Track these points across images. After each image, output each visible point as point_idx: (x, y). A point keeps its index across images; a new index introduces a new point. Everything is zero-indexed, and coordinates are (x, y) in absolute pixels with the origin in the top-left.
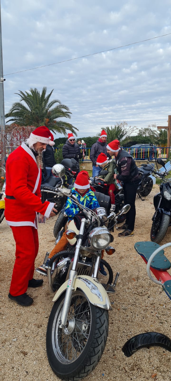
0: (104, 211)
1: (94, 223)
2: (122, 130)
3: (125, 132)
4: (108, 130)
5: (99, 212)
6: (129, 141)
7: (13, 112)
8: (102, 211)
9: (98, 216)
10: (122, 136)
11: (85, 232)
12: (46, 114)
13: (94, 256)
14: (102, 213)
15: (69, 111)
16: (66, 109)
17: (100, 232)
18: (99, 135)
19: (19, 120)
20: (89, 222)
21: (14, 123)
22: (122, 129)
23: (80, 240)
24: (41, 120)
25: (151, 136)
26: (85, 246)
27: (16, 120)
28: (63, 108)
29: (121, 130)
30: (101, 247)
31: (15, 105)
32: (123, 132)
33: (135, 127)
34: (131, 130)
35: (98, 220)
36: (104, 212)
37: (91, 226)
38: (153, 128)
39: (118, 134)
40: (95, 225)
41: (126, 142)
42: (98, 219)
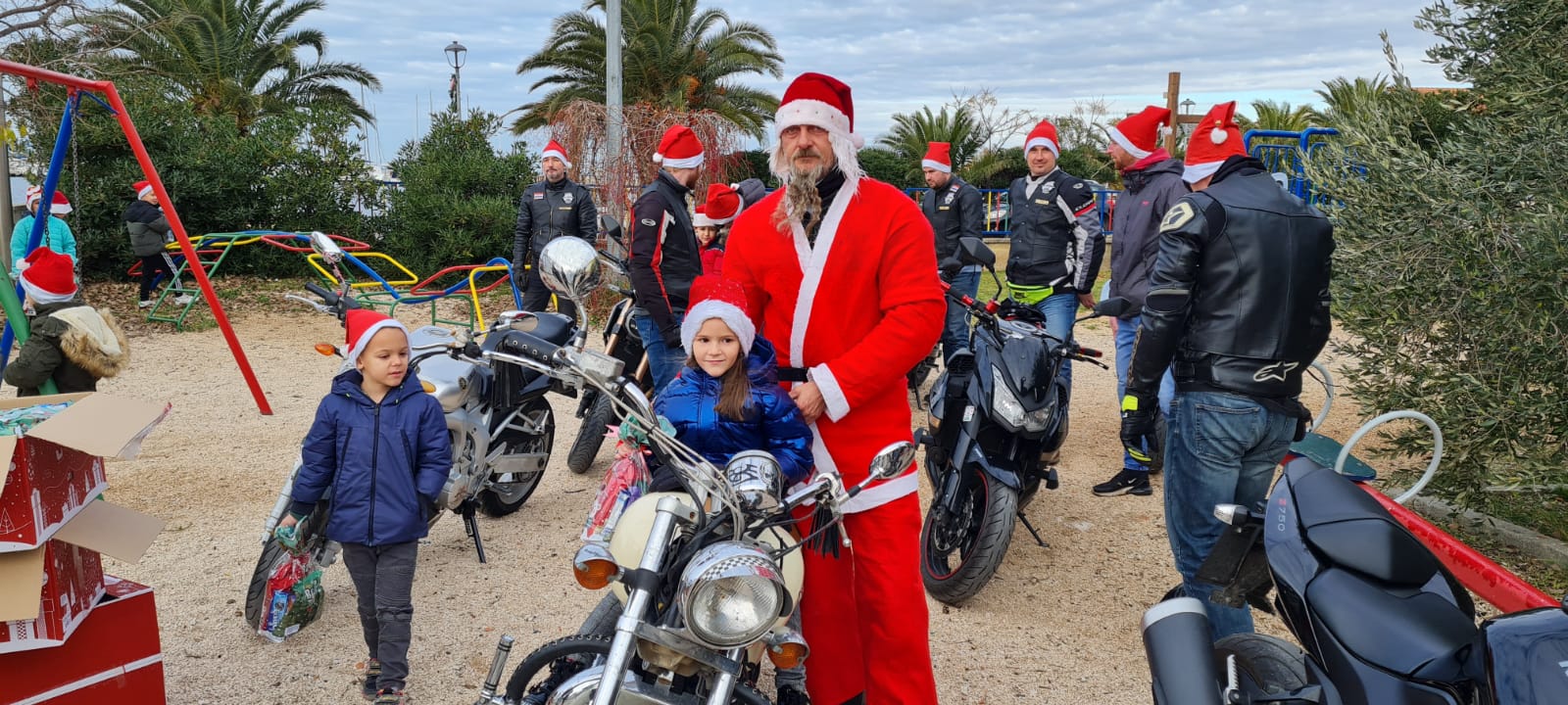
0: (769, 468)
1: (716, 521)
2: (975, 124)
3: (984, 133)
4: (918, 126)
5: (745, 472)
6: (998, 166)
7: (560, 48)
8: (757, 470)
9: (736, 488)
10: (971, 148)
11: (671, 557)
12: (688, 62)
13: (704, 669)
14: (756, 478)
15: (774, 51)
16: (765, 43)
17: (730, 567)
18: (883, 142)
19: (584, 80)
20: (692, 515)
21: (567, 91)
22: (971, 121)
23: (641, 596)
24: (666, 81)
25: (1081, 149)
26: (661, 624)
27: (572, 79)
28: (753, 37)
29: (969, 124)
30: (731, 635)
31: (566, 22)
32: (976, 134)
33: (1027, 112)
34: (1009, 125)
35: (736, 511)
36: (767, 475)
37: (700, 535)
38: (1095, 116)
39: (959, 139)
40: (719, 530)
41: (989, 171)
42: (734, 504)
